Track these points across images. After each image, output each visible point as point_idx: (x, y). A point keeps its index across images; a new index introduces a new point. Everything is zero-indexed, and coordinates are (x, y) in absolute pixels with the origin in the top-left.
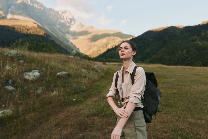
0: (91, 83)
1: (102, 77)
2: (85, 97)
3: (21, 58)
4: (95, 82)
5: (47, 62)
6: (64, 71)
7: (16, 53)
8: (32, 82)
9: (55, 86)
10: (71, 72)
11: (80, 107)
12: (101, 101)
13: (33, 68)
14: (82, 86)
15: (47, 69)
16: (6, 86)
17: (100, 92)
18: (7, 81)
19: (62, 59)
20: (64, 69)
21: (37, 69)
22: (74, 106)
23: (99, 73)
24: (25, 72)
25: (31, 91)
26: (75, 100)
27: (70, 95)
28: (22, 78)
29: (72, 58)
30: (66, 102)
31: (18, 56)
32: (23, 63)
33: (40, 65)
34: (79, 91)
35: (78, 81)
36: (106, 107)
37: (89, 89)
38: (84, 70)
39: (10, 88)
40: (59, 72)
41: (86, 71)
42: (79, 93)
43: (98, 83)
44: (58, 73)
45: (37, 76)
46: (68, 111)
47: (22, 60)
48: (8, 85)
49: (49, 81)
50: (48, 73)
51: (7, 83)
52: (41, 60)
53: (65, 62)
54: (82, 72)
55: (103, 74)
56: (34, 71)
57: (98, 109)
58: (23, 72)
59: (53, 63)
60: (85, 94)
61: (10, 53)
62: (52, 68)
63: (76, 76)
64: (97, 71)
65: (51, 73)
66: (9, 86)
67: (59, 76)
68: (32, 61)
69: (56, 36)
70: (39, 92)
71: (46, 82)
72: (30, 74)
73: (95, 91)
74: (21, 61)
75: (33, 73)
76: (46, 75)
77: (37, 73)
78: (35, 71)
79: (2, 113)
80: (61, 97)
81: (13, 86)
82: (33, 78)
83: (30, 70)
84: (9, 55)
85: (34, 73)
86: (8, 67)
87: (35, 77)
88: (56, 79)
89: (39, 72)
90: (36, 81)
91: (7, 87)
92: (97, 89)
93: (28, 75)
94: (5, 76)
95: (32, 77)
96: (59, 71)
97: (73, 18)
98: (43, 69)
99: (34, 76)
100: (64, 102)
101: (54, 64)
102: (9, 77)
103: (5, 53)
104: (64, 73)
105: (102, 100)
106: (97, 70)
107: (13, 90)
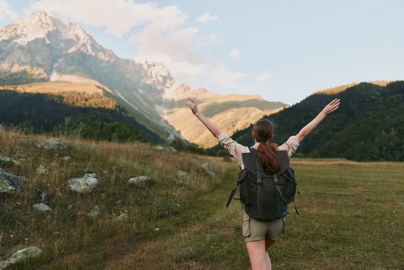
0: (192, 196)
1: (217, 187)
2: (177, 225)
3: (66, 152)
4: (200, 195)
5: (111, 159)
6: (143, 174)
7: (57, 143)
8: (83, 195)
9: (123, 204)
10: (156, 176)
11: (166, 243)
12: (207, 232)
13: (86, 170)
14: (174, 203)
15: (111, 171)
16: (35, 203)
17: (208, 215)
18: (39, 194)
19: (142, 152)
20: (143, 172)
21: (94, 172)
22: (155, 240)
23: (211, 178)
24: (71, 177)
25: (79, 213)
26: (158, 229)
27: (150, 220)
28: (64, 188)
29: (161, 150)
30: (140, 234)
31: (62, 148)
32: (69, 161)
33: (99, 164)
34: (169, 213)
35: (167, 193)
36: (215, 243)
37: (189, 208)
38: (181, 173)
39: (43, 207)
40: (133, 177)
41: (185, 174)
42: (168, 216)
43: (206, 198)
44: (132, 179)
45: (92, 185)
46: (143, 251)
47: (67, 155)
48: (39, 202)
49: (114, 194)
50: (113, 178)
51: (38, 199)
52: (102, 156)
53: (146, 158)
54: (176, 177)
55: (219, 181)
56: (88, 176)
57: (200, 246)
58: (67, 178)
59: (122, 161)
60: (178, 219)
61: (47, 144)
62: (120, 170)
63: (165, 185)
64: (207, 175)
65: (117, 179)
66: (41, 204)
67: (132, 186)
68: (85, 156)
69: (136, 108)
70: (94, 214)
71: (108, 196)
72: (80, 180)
73: (200, 213)
74: (66, 158)
75: (86, 178)
76: (108, 182)
77: (92, 180)
78: (90, 175)
79: (23, 253)
80: (132, 223)
81: (47, 204)
82: (86, 189)
83: (80, 174)
84: (46, 147)
85: (88, 180)
86: (41, 170)
87: (88, 187)
88: (126, 190)
89: (95, 178)
90: (90, 193)
91: (36, 205)
92: (204, 209)
93: (76, 184)
94: (36, 186)
95: (83, 187)
96: (133, 175)
97: (169, 74)
98: (105, 172)
99: (87, 185)
100: (137, 234)
101: (124, 161)
102: (41, 187)
103: (39, 143)
104: (143, 178)
105: (209, 230)
106: (208, 172)
107: (47, 212)
